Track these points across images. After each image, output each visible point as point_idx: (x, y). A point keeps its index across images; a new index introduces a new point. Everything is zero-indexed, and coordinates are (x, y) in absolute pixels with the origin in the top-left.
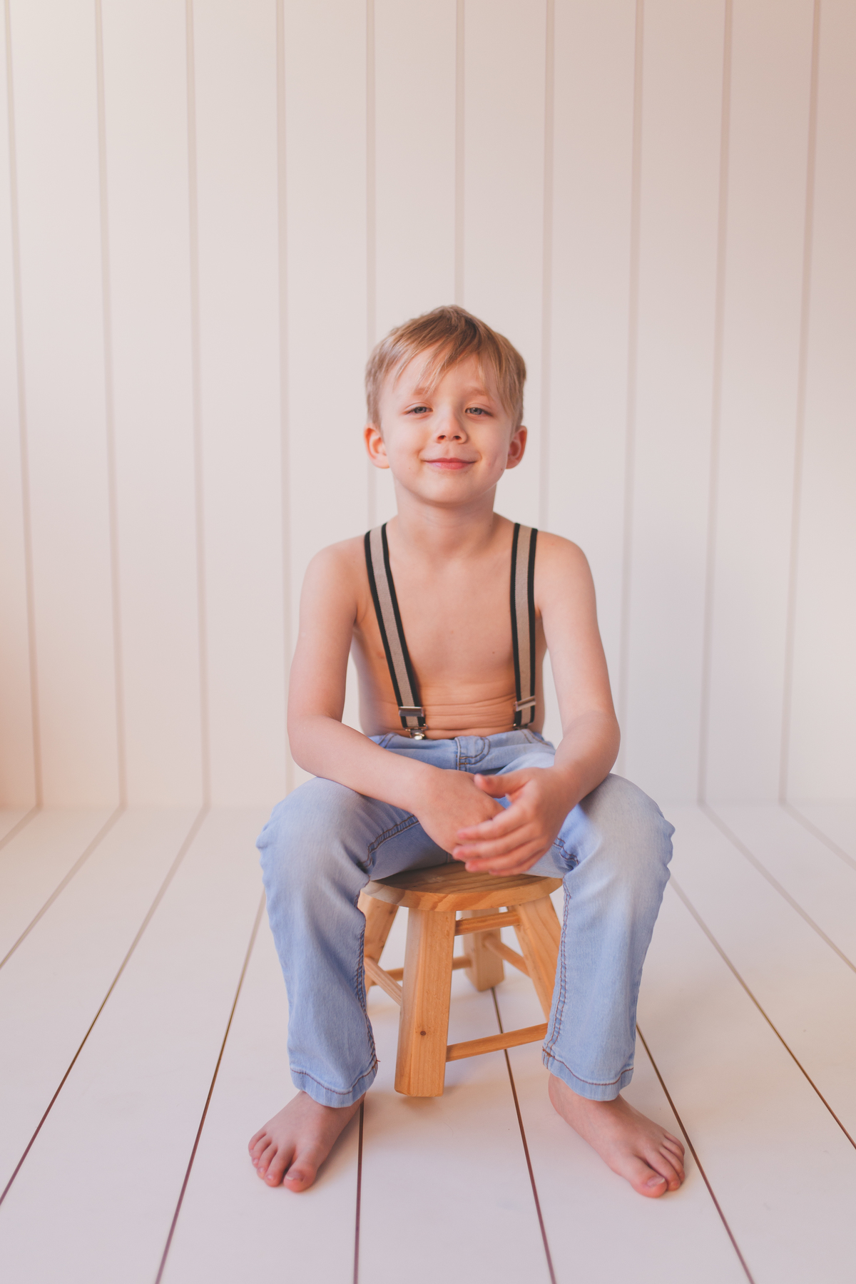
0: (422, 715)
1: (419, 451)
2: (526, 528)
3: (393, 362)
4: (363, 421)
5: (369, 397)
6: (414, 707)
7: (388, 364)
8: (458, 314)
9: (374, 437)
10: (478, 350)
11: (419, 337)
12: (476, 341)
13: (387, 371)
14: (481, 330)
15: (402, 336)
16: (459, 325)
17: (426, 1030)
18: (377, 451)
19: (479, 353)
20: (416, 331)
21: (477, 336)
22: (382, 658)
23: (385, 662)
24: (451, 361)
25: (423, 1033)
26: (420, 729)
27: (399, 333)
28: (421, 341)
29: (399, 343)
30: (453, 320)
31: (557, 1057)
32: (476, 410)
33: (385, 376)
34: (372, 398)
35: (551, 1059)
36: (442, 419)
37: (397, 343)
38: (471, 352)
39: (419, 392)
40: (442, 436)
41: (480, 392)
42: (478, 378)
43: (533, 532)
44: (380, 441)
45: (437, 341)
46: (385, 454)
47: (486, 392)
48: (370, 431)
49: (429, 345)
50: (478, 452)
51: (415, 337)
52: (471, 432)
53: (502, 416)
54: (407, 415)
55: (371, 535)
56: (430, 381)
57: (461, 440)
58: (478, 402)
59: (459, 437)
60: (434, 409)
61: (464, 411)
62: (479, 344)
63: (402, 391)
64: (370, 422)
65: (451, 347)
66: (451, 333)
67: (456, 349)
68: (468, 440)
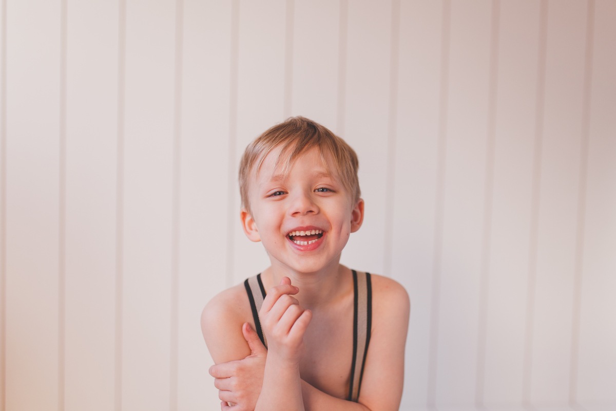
3: (255, 157)
4: (239, 207)
9: (248, 219)
10: (319, 143)
11: (273, 138)
12: (316, 136)
13: (251, 166)
16: (303, 127)
18: (251, 229)
19: (320, 145)
21: (317, 134)
28: (274, 140)
30: (299, 124)
32: (322, 189)
33: (250, 171)
36: (296, 200)
37: (257, 144)
40: (296, 213)
41: (324, 175)
42: (321, 165)
43: (368, 276)
44: (252, 221)
45: (286, 138)
46: (257, 231)
47: (329, 174)
48: (244, 215)
49: (280, 142)
50: (329, 222)
51: (270, 138)
52: (320, 205)
53: (342, 192)
54: (268, 198)
55: (250, 282)
56: (283, 170)
57: (314, 213)
58: (323, 182)
59: (311, 211)
60: (289, 192)
61: (313, 191)
62: (319, 137)
63: (262, 181)
64: (244, 207)
65: (297, 141)
66: (297, 132)
67: (301, 142)
68: (319, 212)
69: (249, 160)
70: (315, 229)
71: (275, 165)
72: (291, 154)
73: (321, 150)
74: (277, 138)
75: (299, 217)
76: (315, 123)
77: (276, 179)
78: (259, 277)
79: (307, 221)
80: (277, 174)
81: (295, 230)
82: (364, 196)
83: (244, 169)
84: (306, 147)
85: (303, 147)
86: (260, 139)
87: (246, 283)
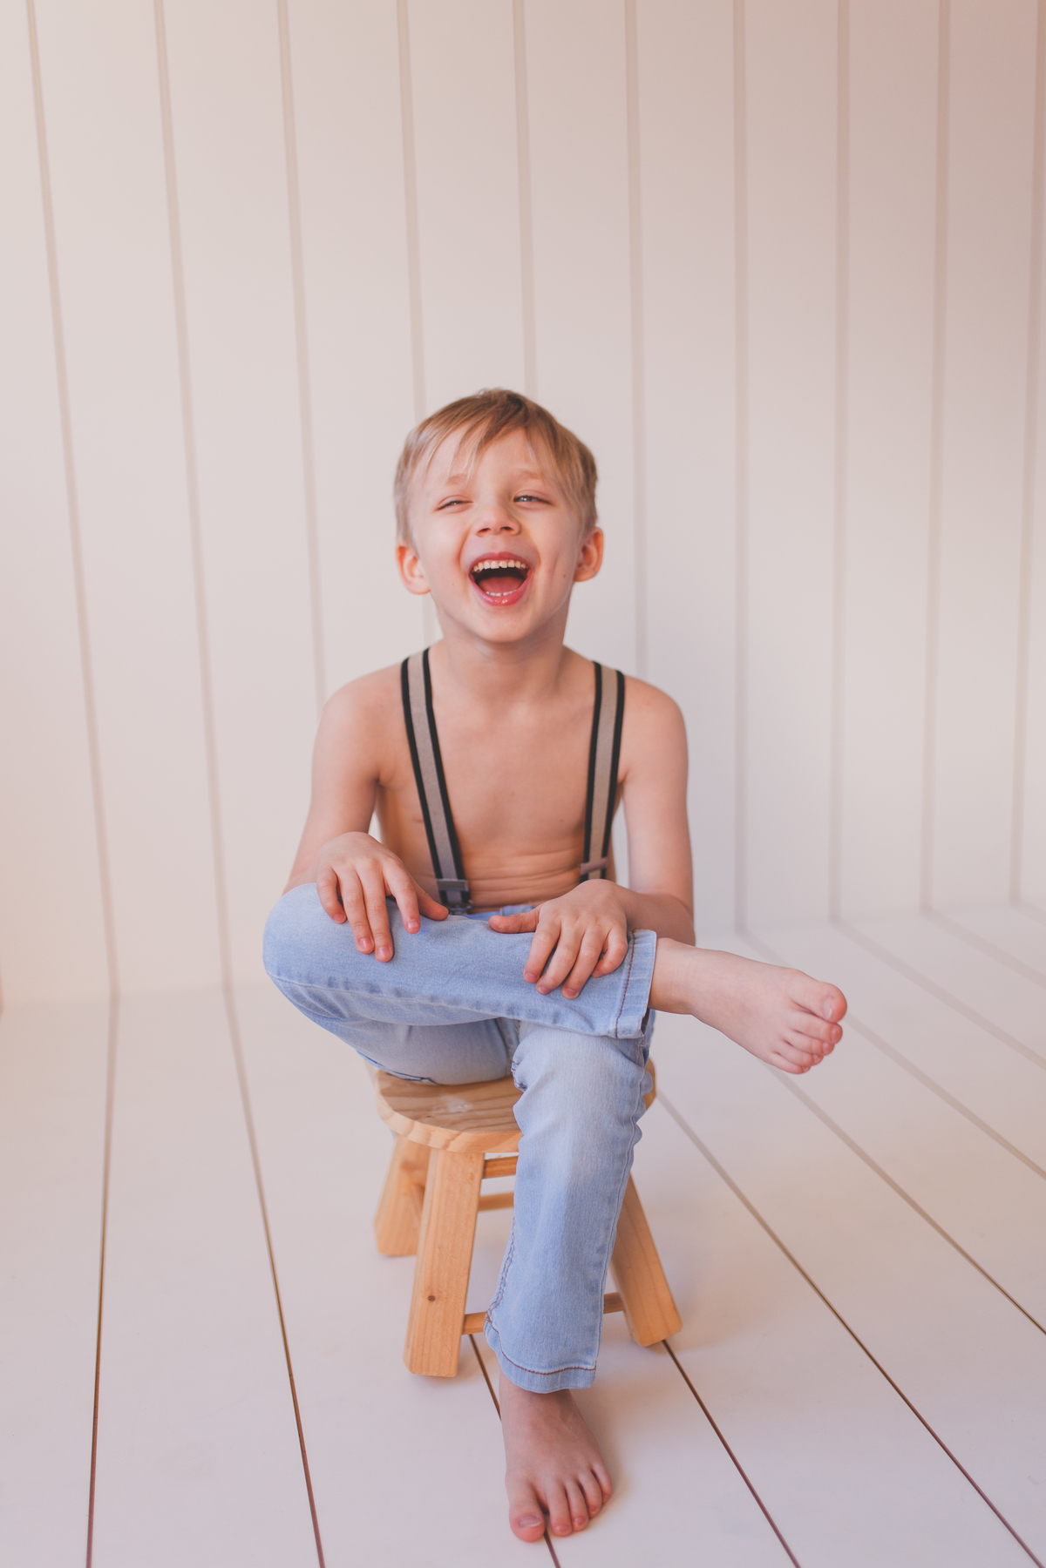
0: (467, 889)
1: (459, 557)
2: (609, 670)
3: (420, 451)
4: (392, 540)
6: (456, 880)
9: (408, 558)
10: (525, 424)
12: (521, 413)
13: (414, 464)
17: (435, 1295)
18: (412, 575)
19: (527, 428)
22: (419, 821)
23: (422, 827)
25: (431, 1298)
26: (462, 906)
31: (493, 1324)
32: (530, 498)
33: (412, 472)
34: (401, 511)
35: (489, 1324)
36: (485, 511)
40: (485, 530)
41: (531, 475)
42: (527, 460)
43: (621, 678)
44: (415, 559)
45: (472, 416)
46: (421, 577)
47: (542, 475)
48: (402, 551)
49: (464, 421)
50: (536, 552)
51: (446, 417)
52: (522, 521)
53: (562, 504)
54: (441, 511)
55: (410, 665)
56: (465, 466)
57: (513, 533)
58: (531, 486)
59: (508, 529)
60: (474, 500)
61: (511, 500)
62: (526, 417)
63: (433, 484)
64: (401, 538)
65: (489, 420)
66: (490, 407)
67: (497, 422)
68: (520, 532)
69: (409, 457)
70: (516, 558)
71: (452, 457)
72: (479, 440)
73: (529, 436)
74: (458, 417)
75: (488, 536)
76: (521, 396)
77: (453, 480)
78: (426, 654)
79: (499, 544)
80: (455, 473)
81: (482, 560)
82: (602, 523)
83: (402, 473)
84: (504, 429)
85: (500, 430)
86: (429, 421)
87: (405, 665)
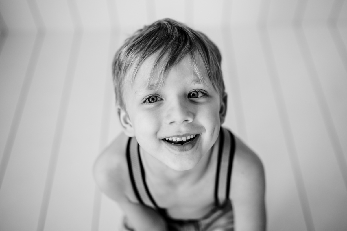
1: (156, 133)
5: (116, 89)
7: (125, 67)
8: (171, 24)
10: (191, 50)
11: (146, 46)
14: (190, 34)
15: (133, 46)
16: (174, 33)
18: (126, 123)
20: (142, 42)
21: (188, 40)
24: (172, 62)
27: (131, 44)
28: (147, 49)
29: (131, 52)
30: (169, 30)
34: (117, 90)
37: (130, 51)
38: (186, 53)
39: (151, 87)
40: (173, 122)
44: (127, 116)
48: (119, 110)
57: (189, 122)
59: (187, 120)
62: (191, 46)
70: (191, 135)
73: (193, 58)
75: (175, 125)
81: (171, 137)
